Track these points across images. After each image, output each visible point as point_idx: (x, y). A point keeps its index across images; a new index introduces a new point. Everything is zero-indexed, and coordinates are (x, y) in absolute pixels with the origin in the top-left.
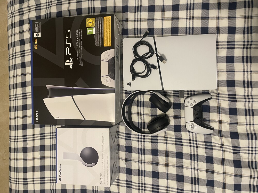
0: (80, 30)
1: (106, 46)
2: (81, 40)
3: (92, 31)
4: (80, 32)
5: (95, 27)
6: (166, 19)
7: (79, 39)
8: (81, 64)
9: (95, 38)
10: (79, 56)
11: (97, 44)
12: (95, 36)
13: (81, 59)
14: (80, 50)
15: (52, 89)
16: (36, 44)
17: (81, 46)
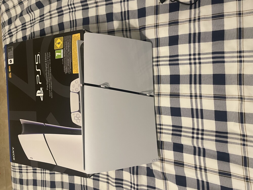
0: (49, 54)
1: (75, 73)
2: (49, 66)
3: (60, 54)
4: (49, 56)
5: (63, 49)
6: (161, 25)
7: (47, 65)
8: (51, 95)
9: (63, 63)
10: (48, 86)
11: (66, 70)
12: (63, 60)
13: (51, 89)
14: (49, 78)
15: (26, 124)
16: (10, 72)
17: (50, 73)
